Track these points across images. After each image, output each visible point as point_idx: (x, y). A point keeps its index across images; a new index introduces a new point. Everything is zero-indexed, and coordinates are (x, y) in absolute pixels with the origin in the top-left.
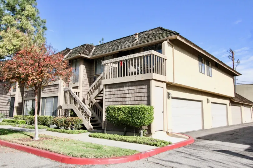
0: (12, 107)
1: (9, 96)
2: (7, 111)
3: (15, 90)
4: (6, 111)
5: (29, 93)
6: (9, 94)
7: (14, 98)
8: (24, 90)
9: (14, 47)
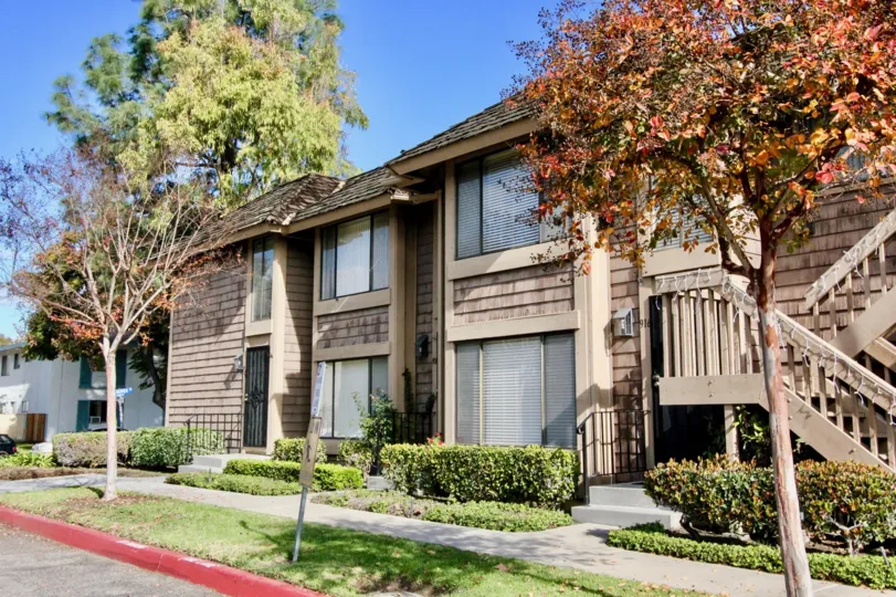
0: (257, 397)
1: (239, 343)
2: (235, 419)
3: (265, 313)
4: (221, 418)
5: (343, 324)
6: (232, 332)
7: (267, 349)
8: (311, 310)
9: (227, 111)
